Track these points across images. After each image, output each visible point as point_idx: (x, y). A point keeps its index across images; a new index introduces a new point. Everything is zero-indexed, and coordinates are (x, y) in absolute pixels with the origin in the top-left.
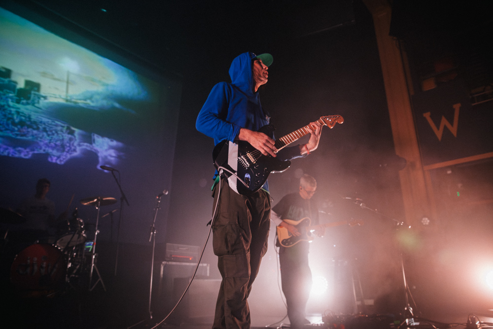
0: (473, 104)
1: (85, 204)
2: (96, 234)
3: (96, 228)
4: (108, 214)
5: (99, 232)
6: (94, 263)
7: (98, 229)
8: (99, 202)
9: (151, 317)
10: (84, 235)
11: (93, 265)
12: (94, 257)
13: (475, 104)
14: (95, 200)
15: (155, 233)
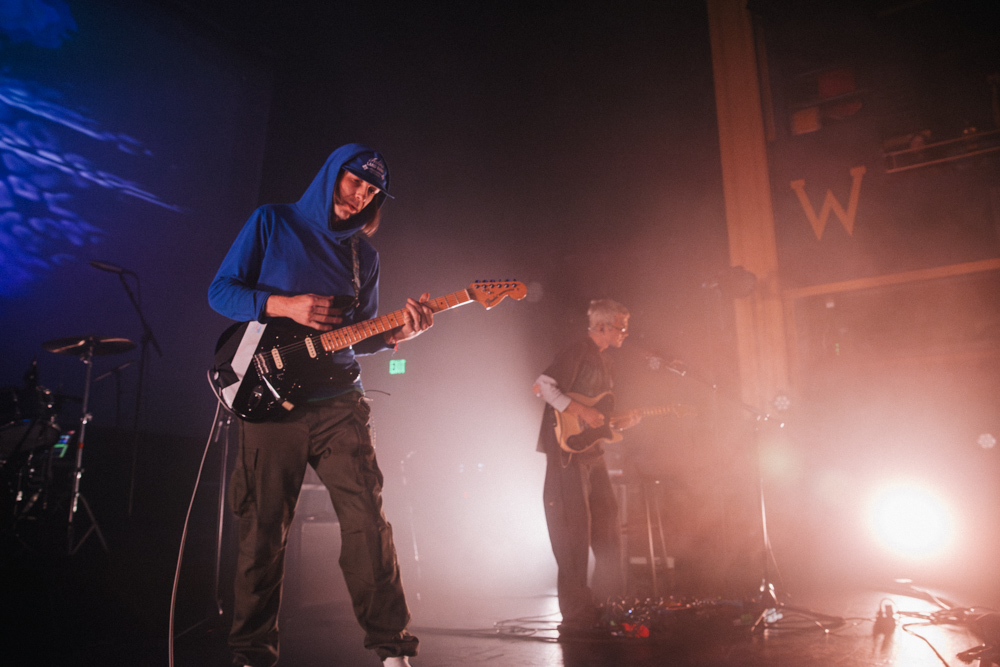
0: (889, 171)
1: (56, 351)
2: (85, 422)
3: (85, 409)
4: (109, 373)
5: (90, 417)
6: (80, 491)
7: (88, 412)
8: (91, 348)
9: (221, 612)
10: (54, 426)
11: (77, 495)
12: (79, 476)
13: (893, 171)
14: (82, 343)
15: (229, 422)
